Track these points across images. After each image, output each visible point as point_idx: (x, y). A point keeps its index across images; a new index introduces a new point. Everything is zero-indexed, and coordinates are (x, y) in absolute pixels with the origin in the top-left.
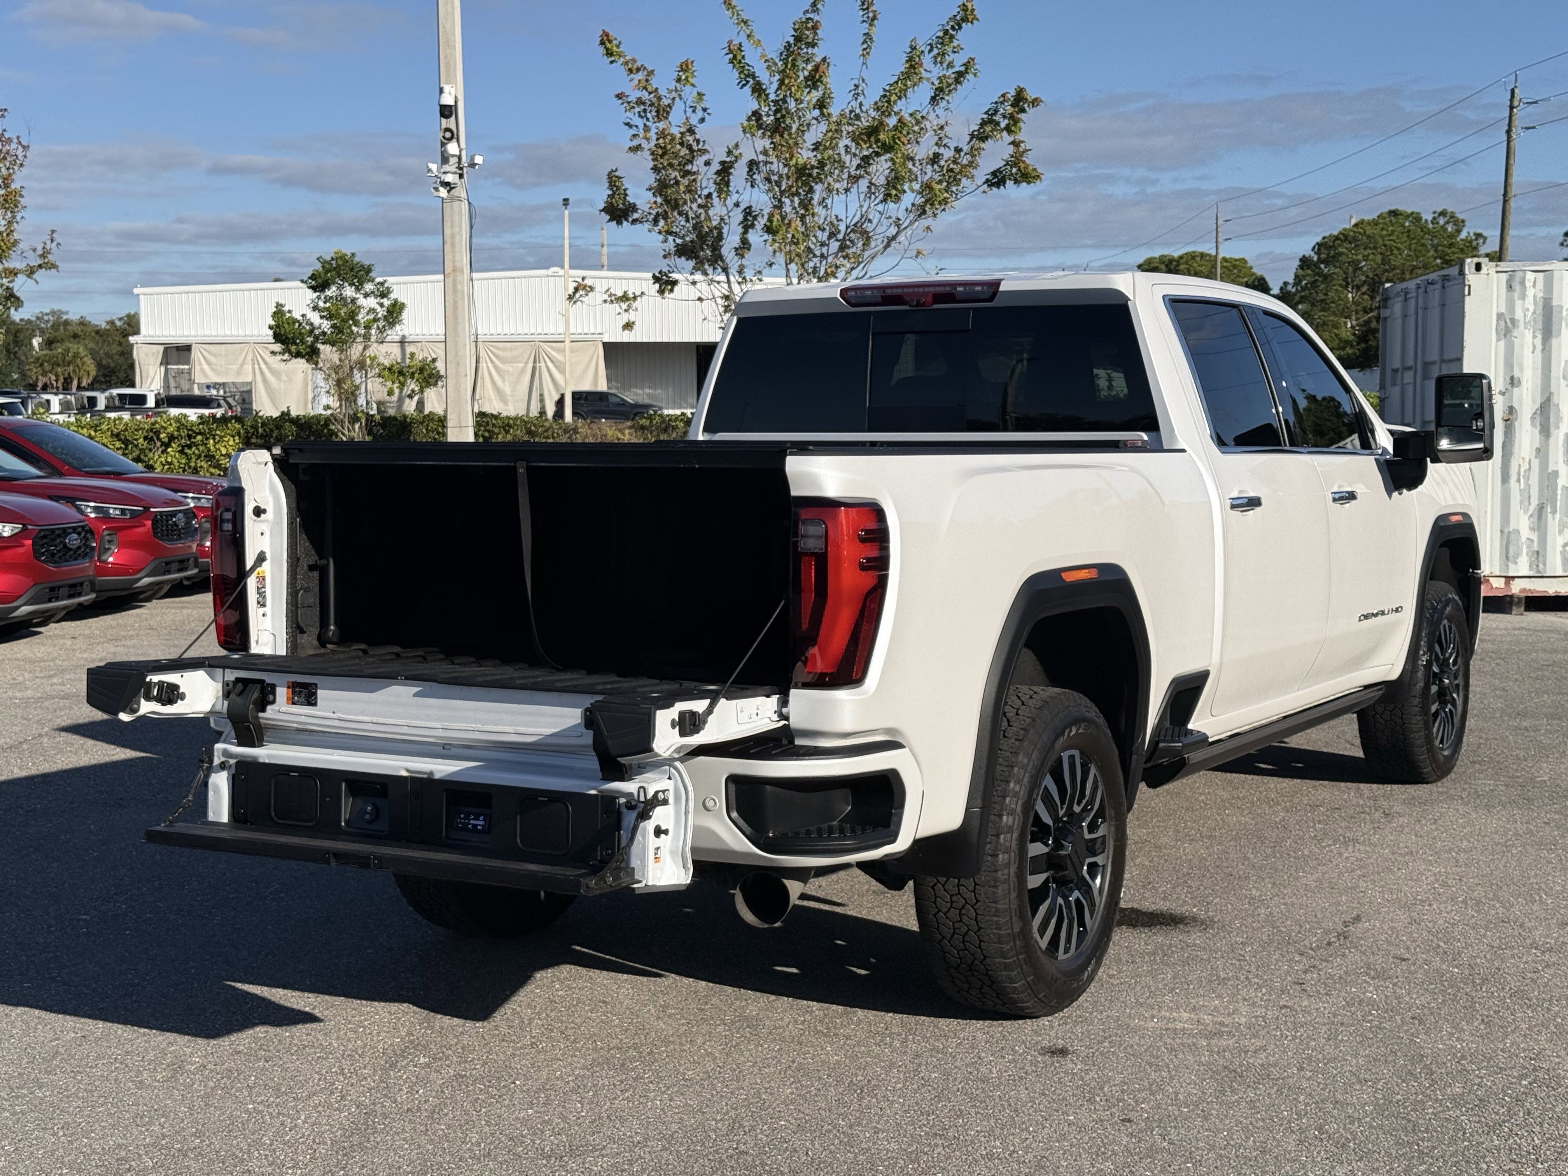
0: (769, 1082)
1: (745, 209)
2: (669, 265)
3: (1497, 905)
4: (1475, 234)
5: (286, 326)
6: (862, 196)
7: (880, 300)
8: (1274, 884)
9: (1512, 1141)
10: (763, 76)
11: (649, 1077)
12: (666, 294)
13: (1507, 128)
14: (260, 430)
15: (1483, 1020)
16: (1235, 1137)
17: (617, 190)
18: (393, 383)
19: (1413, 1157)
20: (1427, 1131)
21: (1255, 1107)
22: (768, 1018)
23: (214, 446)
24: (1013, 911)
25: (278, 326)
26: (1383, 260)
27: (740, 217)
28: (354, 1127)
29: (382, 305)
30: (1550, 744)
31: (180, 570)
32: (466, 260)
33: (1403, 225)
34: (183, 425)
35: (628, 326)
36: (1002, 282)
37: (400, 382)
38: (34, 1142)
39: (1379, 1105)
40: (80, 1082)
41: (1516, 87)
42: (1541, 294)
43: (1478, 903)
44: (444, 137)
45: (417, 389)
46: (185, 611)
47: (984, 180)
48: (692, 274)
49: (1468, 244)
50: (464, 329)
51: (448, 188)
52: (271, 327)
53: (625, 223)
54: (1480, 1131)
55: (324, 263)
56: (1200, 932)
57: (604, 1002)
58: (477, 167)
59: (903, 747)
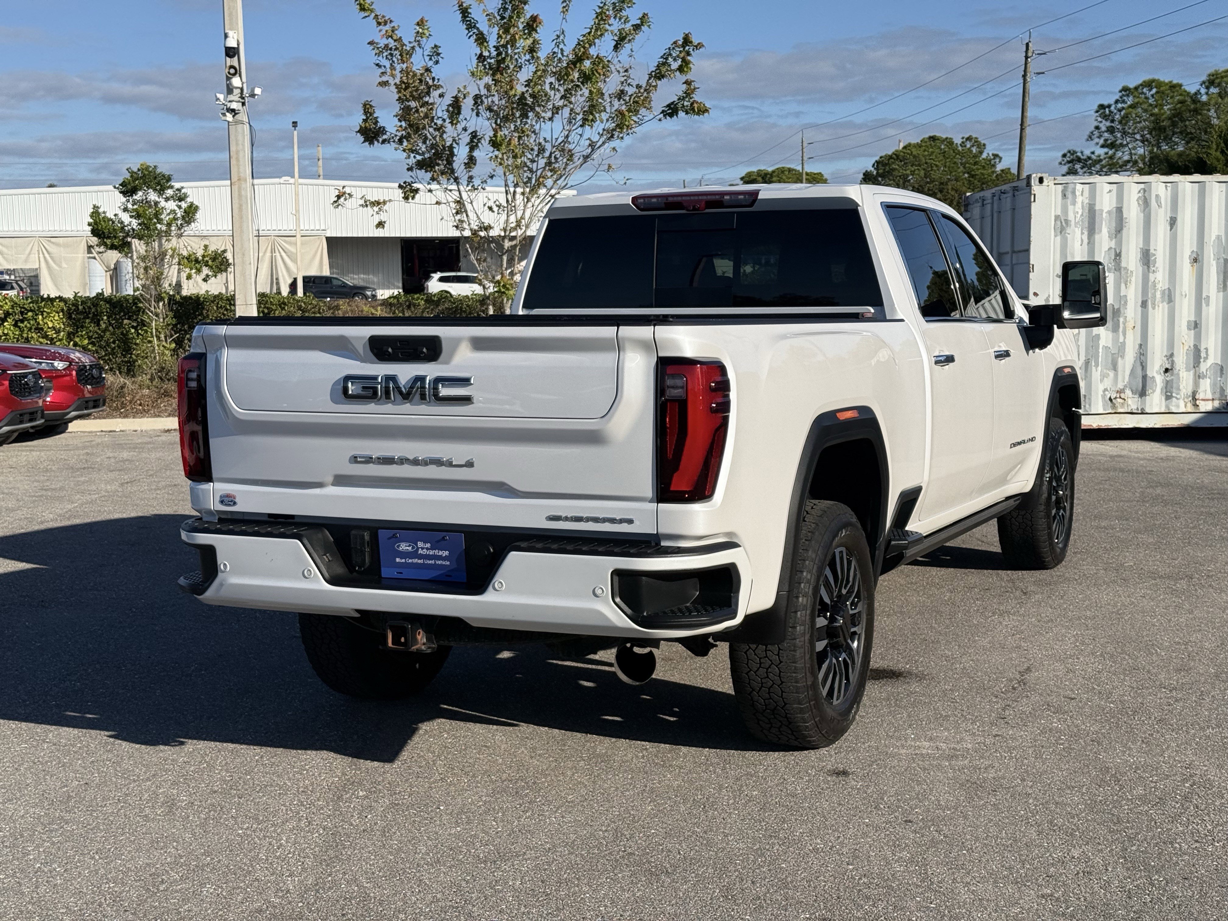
0: (632, 802)
1: (472, 133)
2: (411, 176)
3: (1127, 657)
4: (993, 155)
5: (102, 223)
6: (565, 121)
7: (663, 206)
8: (959, 646)
9: (1191, 827)
10: (483, 26)
11: (540, 801)
12: (410, 200)
13: (1023, 73)
14: (80, 307)
15: (1143, 741)
16: (991, 831)
17: (370, 115)
18: (191, 269)
19: (1124, 841)
20: (1128, 822)
21: (998, 809)
22: (615, 755)
23: (43, 320)
24: (807, 669)
25: (96, 223)
26: (925, 174)
27: (468, 140)
28: (327, 844)
29: (180, 207)
30: (1126, 539)
31: (31, 420)
32: (249, 171)
33: (939, 148)
34: (16, 304)
35: (381, 224)
36: (760, 192)
37: (196, 268)
38: (78, 864)
39: (1089, 805)
40: (97, 818)
41: (1030, 41)
42: (1087, 201)
43: (1112, 656)
44: (229, 73)
45: (210, 273)
46: (34, 453)
47: (661, 111)
48: (429, 184)
49: (988, 163)
50: (248, 227)
51: (233, 114)
52: (89, 224)
53: (376, 142)
54: (1167, 821)
55: (132, 173)
56: (917, 682)
57: (486, 746)
58: (256, 97)
59: (740, 546)
